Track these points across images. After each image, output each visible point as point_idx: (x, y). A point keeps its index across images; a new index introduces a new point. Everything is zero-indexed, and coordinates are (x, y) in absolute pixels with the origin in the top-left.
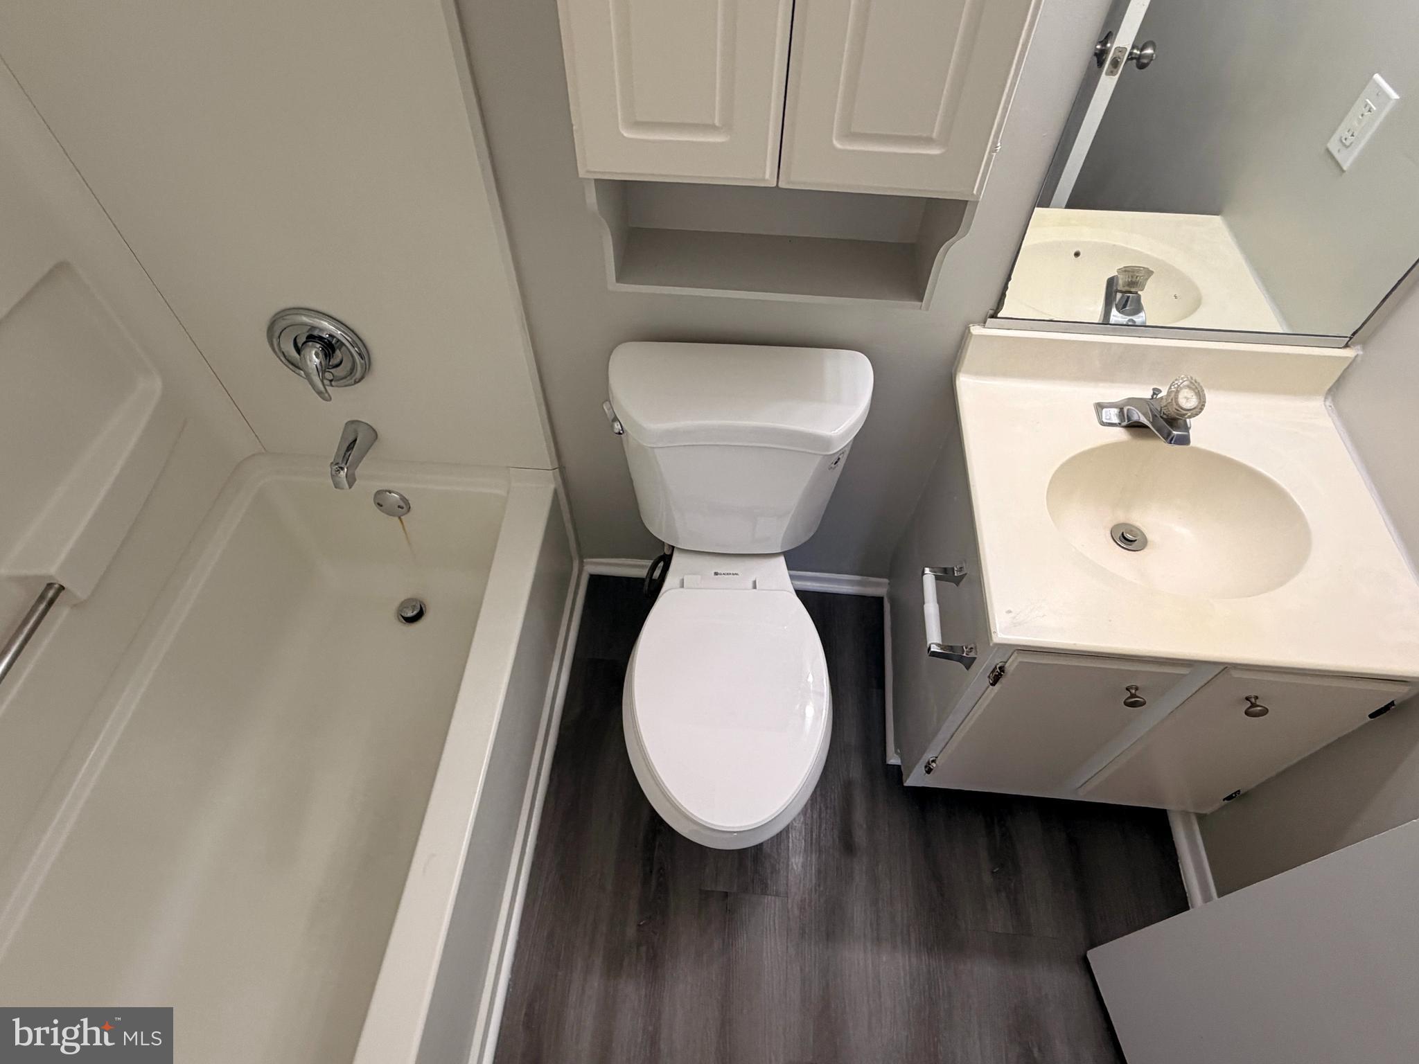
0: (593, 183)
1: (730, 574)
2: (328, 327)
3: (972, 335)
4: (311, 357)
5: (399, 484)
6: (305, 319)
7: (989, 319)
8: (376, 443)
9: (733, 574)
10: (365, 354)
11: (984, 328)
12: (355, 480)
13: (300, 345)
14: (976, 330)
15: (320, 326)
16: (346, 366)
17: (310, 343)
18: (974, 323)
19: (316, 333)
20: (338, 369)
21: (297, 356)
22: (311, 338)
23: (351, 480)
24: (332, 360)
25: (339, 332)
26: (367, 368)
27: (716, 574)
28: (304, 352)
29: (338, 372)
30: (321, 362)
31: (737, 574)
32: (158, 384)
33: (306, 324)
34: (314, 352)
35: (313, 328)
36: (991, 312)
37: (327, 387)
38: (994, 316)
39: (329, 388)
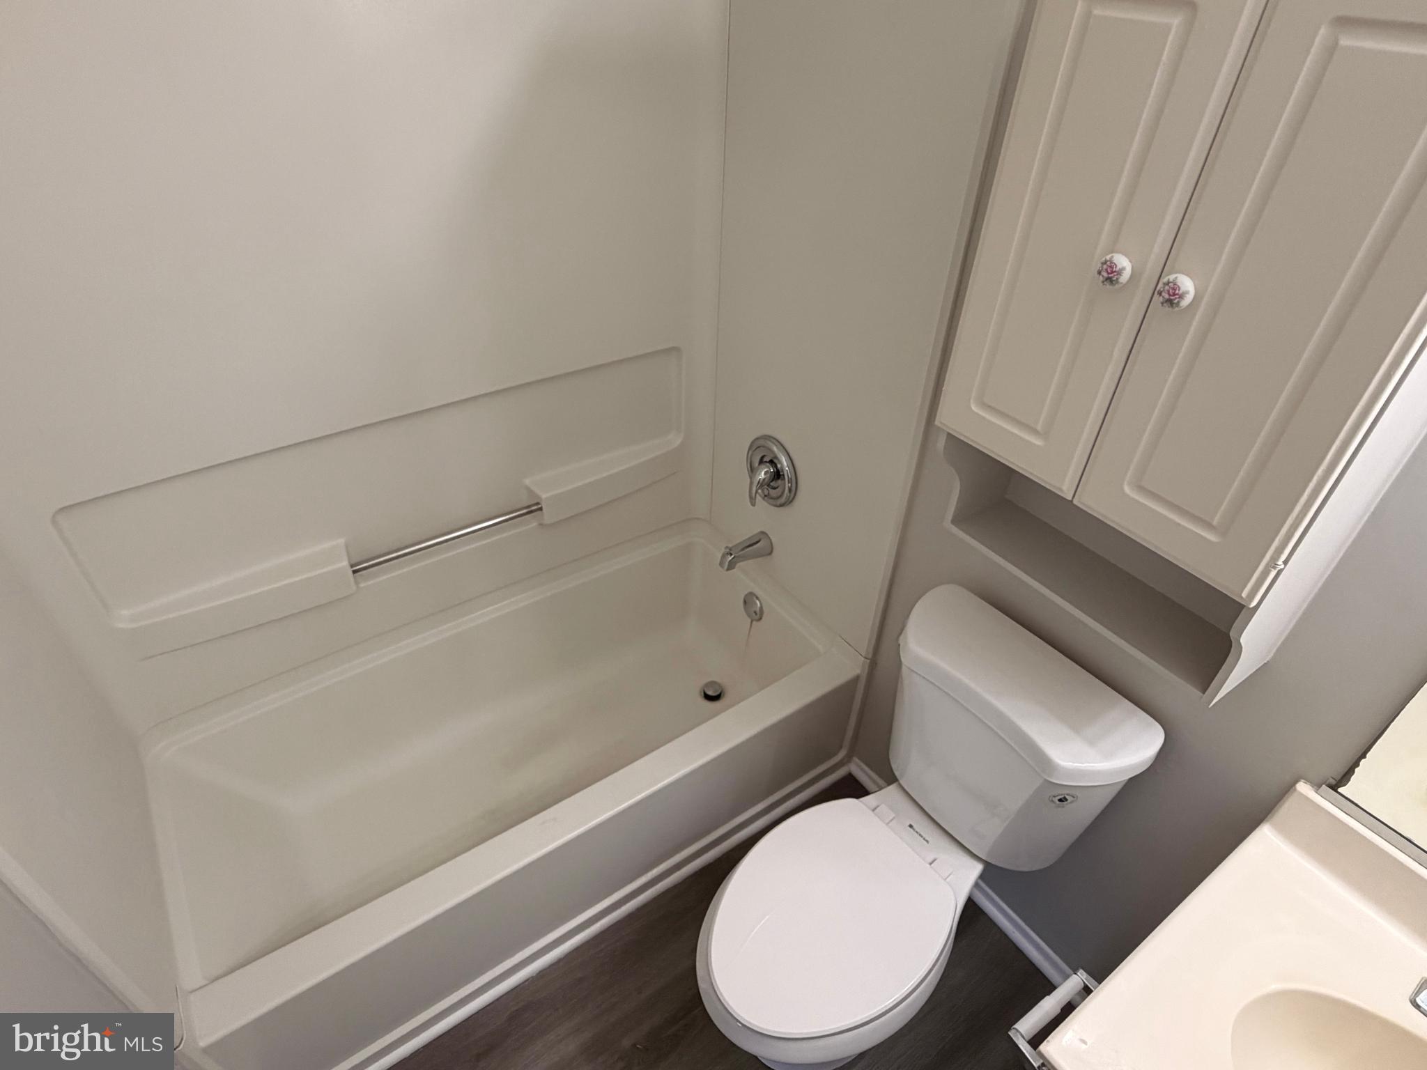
0: (946, 433)
1: (922, 837)
2: (784, 462)
3: (1295, 790)
4: (761, 472)
5: (768, 598)
6: (775, 449)
7: (1324, 786)
8: (769, 557)
9: (924, 839)
10: (794, 491)
11: (1317, 793)
12: (734, 568)
13: (765, 460)
14: (1303, 788)
15: (781, 459)
16: (778, 491)
17: (768, 464)
18: (1308, 781)
19: (775, 461)
20: (774, 491)
21: (757, 465)
22: (771, 462)
23: (731, 566)
24: (774, 482)
25: (787, 469)
26: (790, 502)
27: (911, 826)
28: (763, 466)
29: (773, 493)
30: (764, 479)
31: (927, 841)
32: (678, 442)
33: (772, 452)
34: (766, 470)
35: (776, 457)
36: (1333, 782)
37: (757, 495)
38: (1334, 788)
39: (758, 498)
